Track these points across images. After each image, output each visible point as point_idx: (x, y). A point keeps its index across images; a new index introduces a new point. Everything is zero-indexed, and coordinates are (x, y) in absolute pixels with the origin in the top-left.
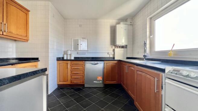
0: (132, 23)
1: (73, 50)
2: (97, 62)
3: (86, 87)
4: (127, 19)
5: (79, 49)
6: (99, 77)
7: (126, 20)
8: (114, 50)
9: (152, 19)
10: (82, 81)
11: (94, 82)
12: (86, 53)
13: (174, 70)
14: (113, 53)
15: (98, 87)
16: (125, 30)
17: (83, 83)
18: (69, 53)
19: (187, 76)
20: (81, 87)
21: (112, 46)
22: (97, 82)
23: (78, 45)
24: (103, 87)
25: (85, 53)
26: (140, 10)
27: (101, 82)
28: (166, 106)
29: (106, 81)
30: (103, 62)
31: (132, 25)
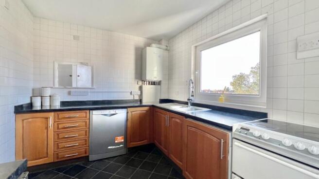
0: (168, 48)
1: (57, 85)
2: (115, 110)
3: (91, 161)
4: (161, 40)
5: (74, 85)
6: (118, 138)
7: (159, 41)
8: (141, 88)
9: (197, 48)
10: (84, 150)
11: (109, 148)
12: (89, 94)
13: (241, 128)
14: (139, 92)
15: (117, 156)
16: (159, 56)
17: (86, 153)
18: (48, 92)
19: (260, 137)
20: (81, 163)
21: (137, 80)
22: (114, 147)
23: (71, 76)
24: (125, 153)
25: (88, 92)
26: (181, 32)
27: (121, 146)
28: (233, 174)
29: (131, 142)
30: (126, 109)
31: (168, 51)
